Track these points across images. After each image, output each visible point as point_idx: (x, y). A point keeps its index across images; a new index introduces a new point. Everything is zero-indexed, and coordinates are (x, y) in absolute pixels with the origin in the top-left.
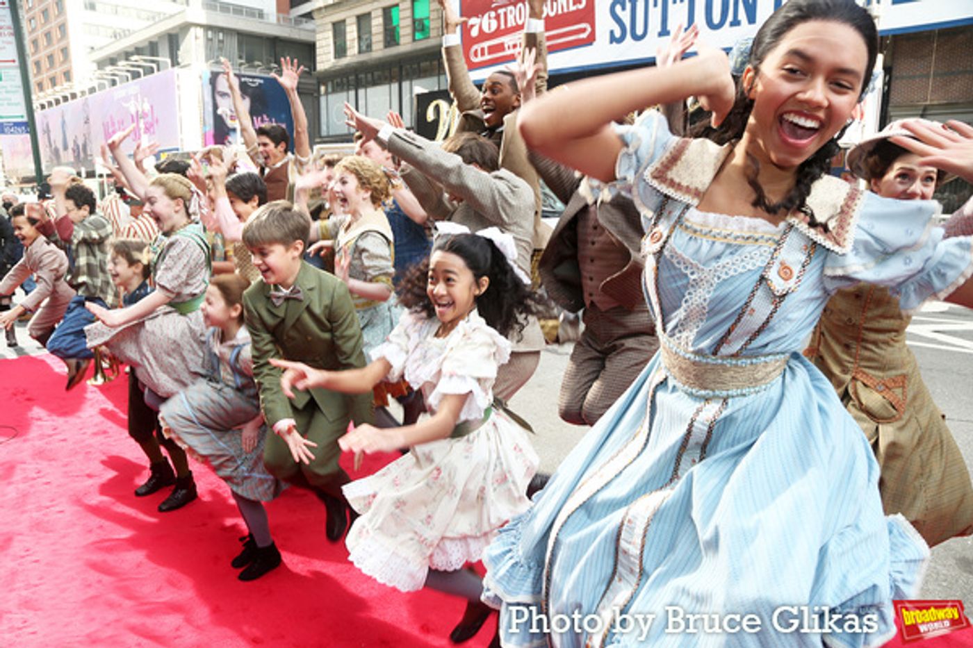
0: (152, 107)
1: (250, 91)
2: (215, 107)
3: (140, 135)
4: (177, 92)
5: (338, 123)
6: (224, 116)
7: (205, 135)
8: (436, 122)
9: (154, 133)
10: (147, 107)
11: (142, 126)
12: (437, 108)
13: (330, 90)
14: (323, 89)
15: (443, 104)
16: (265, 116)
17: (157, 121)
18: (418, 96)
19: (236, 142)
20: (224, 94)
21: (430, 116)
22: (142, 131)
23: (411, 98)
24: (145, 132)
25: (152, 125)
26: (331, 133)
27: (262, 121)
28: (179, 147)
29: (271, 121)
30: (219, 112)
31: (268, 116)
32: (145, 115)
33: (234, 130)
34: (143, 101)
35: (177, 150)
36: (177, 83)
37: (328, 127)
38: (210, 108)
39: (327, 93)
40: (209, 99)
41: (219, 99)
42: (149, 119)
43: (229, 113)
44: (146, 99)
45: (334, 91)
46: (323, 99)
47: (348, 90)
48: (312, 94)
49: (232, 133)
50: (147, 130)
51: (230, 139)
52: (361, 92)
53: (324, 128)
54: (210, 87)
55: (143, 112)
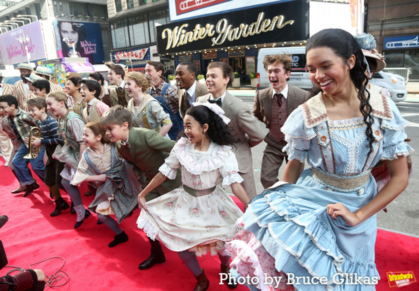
0: (30, 39)
1: (77, 29)
2: (62, 38)
3: (26, 53)
4: (42, 32)
5: (120, 42)
6: (66, 42)
7: (58, 52)
8: (166, 39)
9: (33, 52)
10: (28, 39)
11: (26, 48)
12: (166, 32)
13: (115, 27)
14: (112, 26)
15: (169, 31)
16: (86, 41)
17: (34, 46)
18: (157, 27)
19: (73, 54)
20: (65, 32)
21: (164, 36)
22: (27, 51)
23: (154, 29)
24: (28, 52)
25: (31, 48)
26: (118, 47)
27: (85, 43)
28: (46, 57)
29: (89, 43)
30: (64, 40)
31: (87, 41)
32: (27, 44)
33: (72, 48)
34: (26, 37)
35: (45, 59)
36: (41, 27)
37: (116, 44)
38: (59, 39)
39: (114, 28)
40: (58, 34)
41: (63, 34)
42: (30, 45)
43: (68, 40)
44: (27, 36)
45: (118, 27)
46: (113, 31)
47: (124, 26)
48: (107, 29)
49: (70, 50)
50: (29, 51)
51: (70, 52)
52: (130, 27)
53: (114, 45)
54: (58, 28)
55: (26, 41)
